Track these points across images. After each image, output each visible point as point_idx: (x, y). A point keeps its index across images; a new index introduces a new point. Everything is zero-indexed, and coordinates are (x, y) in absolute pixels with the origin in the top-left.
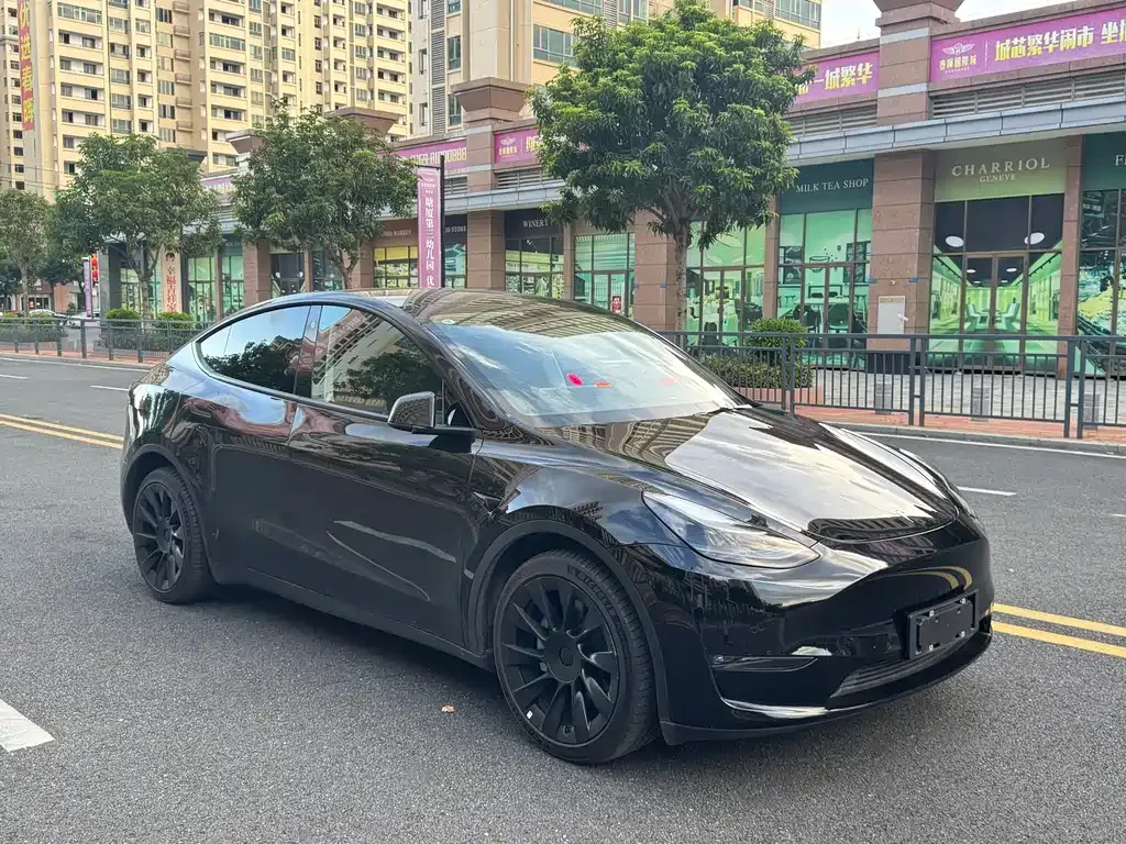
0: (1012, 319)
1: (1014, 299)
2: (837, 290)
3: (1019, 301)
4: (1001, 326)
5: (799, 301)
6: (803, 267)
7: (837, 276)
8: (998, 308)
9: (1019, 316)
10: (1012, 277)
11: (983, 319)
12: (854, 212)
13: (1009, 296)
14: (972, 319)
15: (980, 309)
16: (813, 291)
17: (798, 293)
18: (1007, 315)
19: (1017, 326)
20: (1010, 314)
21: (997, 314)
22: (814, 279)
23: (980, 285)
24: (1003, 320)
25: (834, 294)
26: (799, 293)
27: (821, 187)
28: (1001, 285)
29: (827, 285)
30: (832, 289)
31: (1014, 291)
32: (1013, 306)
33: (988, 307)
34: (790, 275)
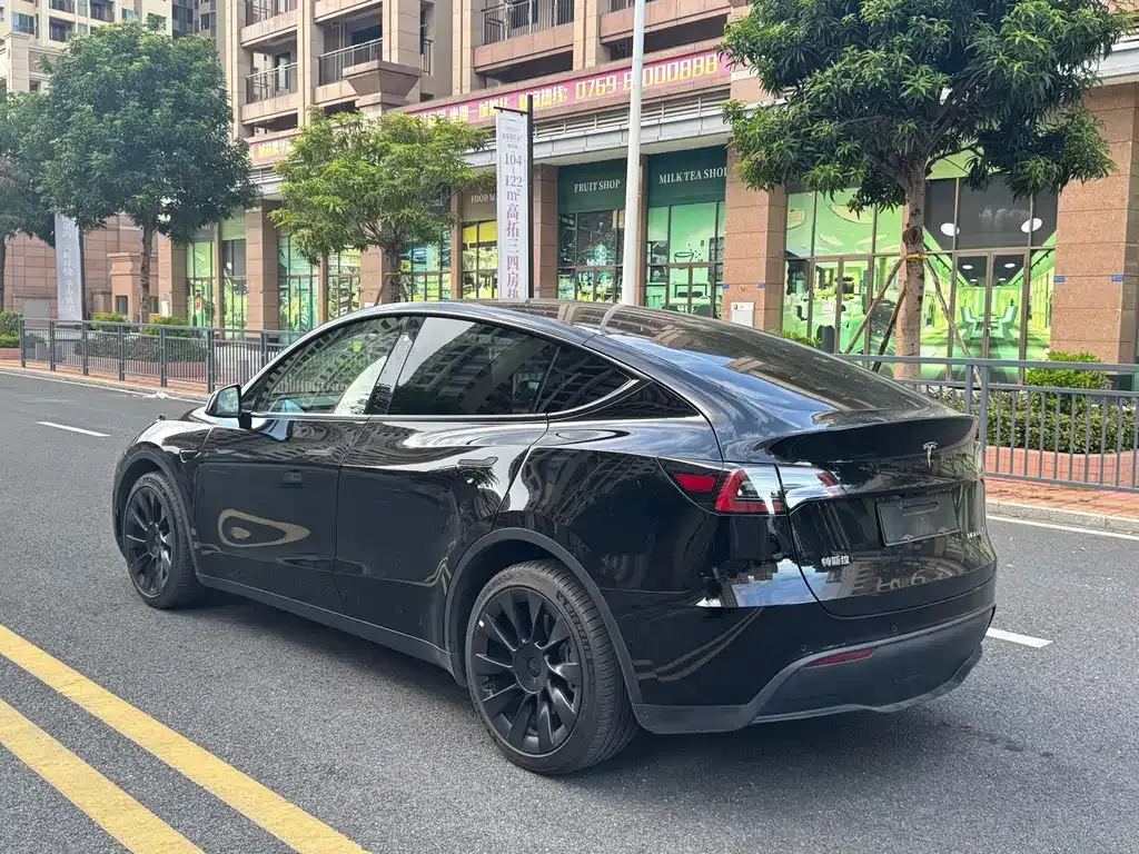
0: (1008, 326)
1: (1012, 301)
2: (702, 289)
3: (1019, 304)
4: (998, 333)
5: (664, 302)
6: (668, 267)
7: (701, 275)
8: (993, 309)
9: (1018, 322)
10: (1010, 274)
11: (979, 325)
12: (714, 204)
13: (1006, 297)
14: (967, 325)
15: (976, 315)
16: (680, 290)
17: (662, 291)
18: (1004, 320)
19: (1016, 334)
20: (1008, 318)
21: (993, 319)
22: (678, 277)
23: (977, 285)
24: (1001, 327)
25: (699, 294)
26: (665, 291)
27: (683, 177)
28: (999, 284)
29: (690, 284)
30: (695, 289)
31: (1012, 292)
32: (1011, 309)
33: (983, 311)
34: (657, 273)
